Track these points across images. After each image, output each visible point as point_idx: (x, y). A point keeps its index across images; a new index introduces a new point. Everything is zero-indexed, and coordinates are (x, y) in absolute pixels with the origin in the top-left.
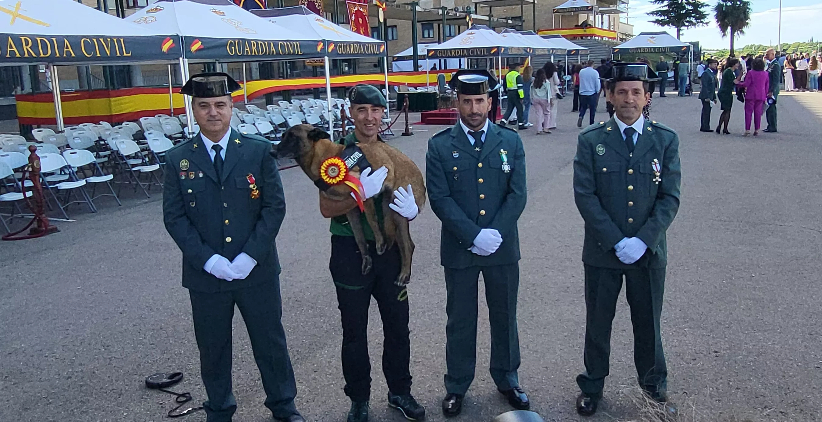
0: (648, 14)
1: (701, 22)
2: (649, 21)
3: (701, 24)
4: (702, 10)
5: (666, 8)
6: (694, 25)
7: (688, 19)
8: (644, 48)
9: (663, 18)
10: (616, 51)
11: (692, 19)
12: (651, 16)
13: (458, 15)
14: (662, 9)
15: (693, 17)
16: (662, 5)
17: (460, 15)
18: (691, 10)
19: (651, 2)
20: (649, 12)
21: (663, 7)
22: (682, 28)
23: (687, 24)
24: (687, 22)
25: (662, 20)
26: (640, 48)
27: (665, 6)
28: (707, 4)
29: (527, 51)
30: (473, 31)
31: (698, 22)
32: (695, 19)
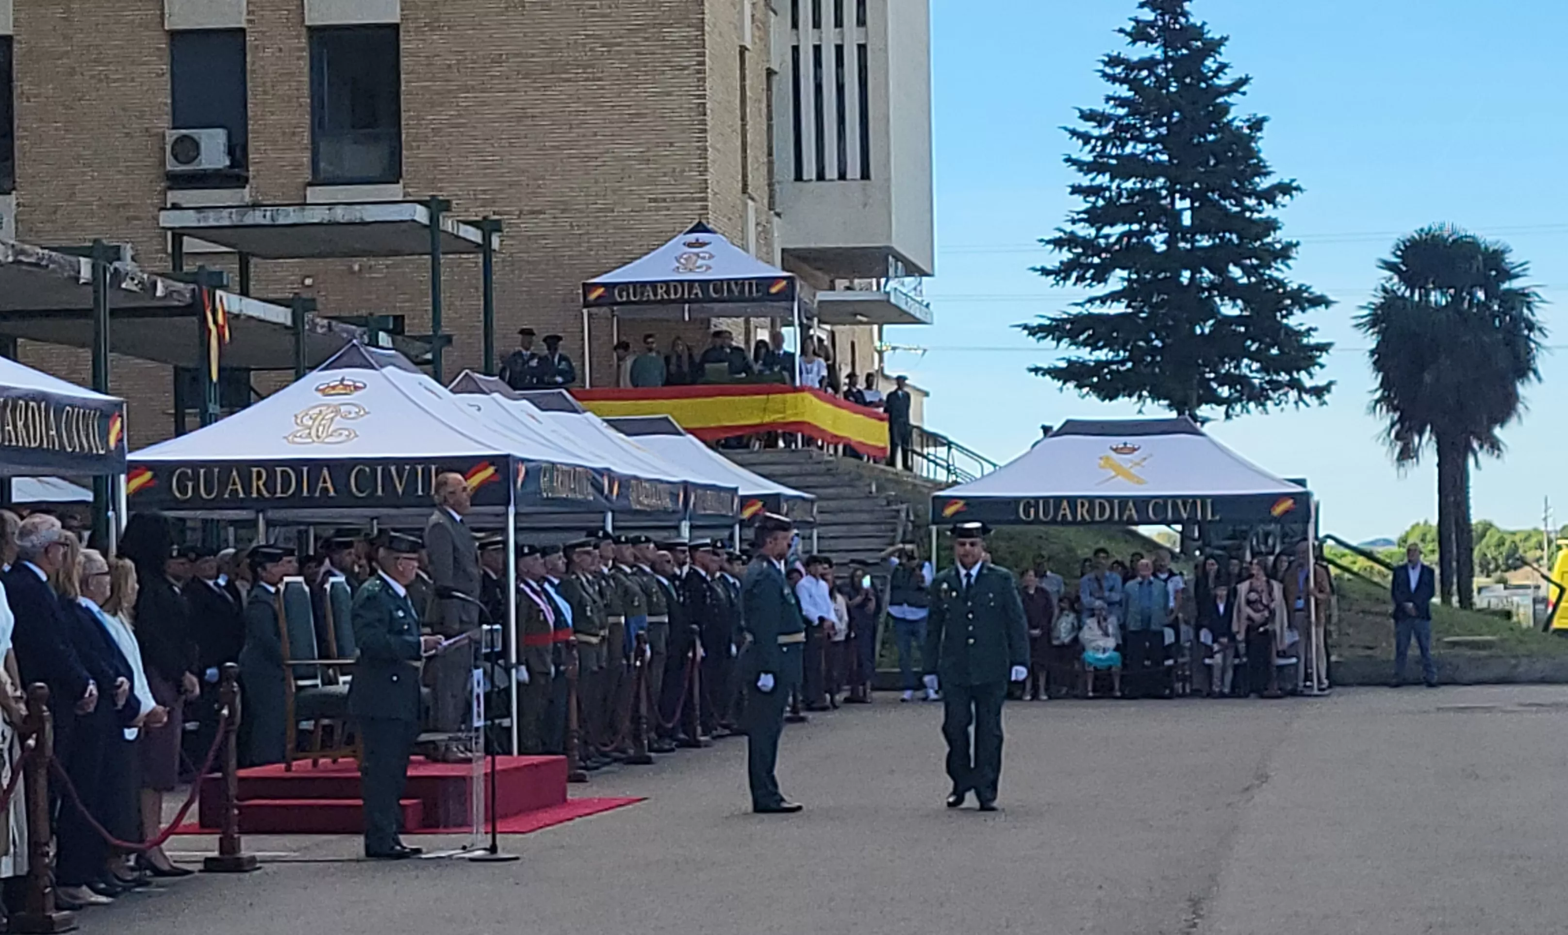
0: (1033, 331)
1: (1295, 384)
2: (1036, 370)
3: (1293, 394)
4: (1296, 320)
5: (1118, 308)
6: (1259, 396)
7: (1228, 367)
8: (1091, 499)
9: (1103, 354)
10: (949, 511)
11: (1249, 368)
12: (1049, 342)
13: (159, 293)
14: (1096, 309)
15: (1253, 357)
16: (1100, 290)
17: (169, 295)
18: (1239, 320)
19: (1045, 272)
20: (1035, 322)
21: (1103, 300)
22: (1204, 411)
23: (1224, 392)
24: (1226, 380)
25: (1100, 364)
26: (1072, 501)
27: (1115, 297)
28: (1317, 291)
29: (600, 489)
30: (352, 374)
31: (1276, 386)
32: (1264, 369)
